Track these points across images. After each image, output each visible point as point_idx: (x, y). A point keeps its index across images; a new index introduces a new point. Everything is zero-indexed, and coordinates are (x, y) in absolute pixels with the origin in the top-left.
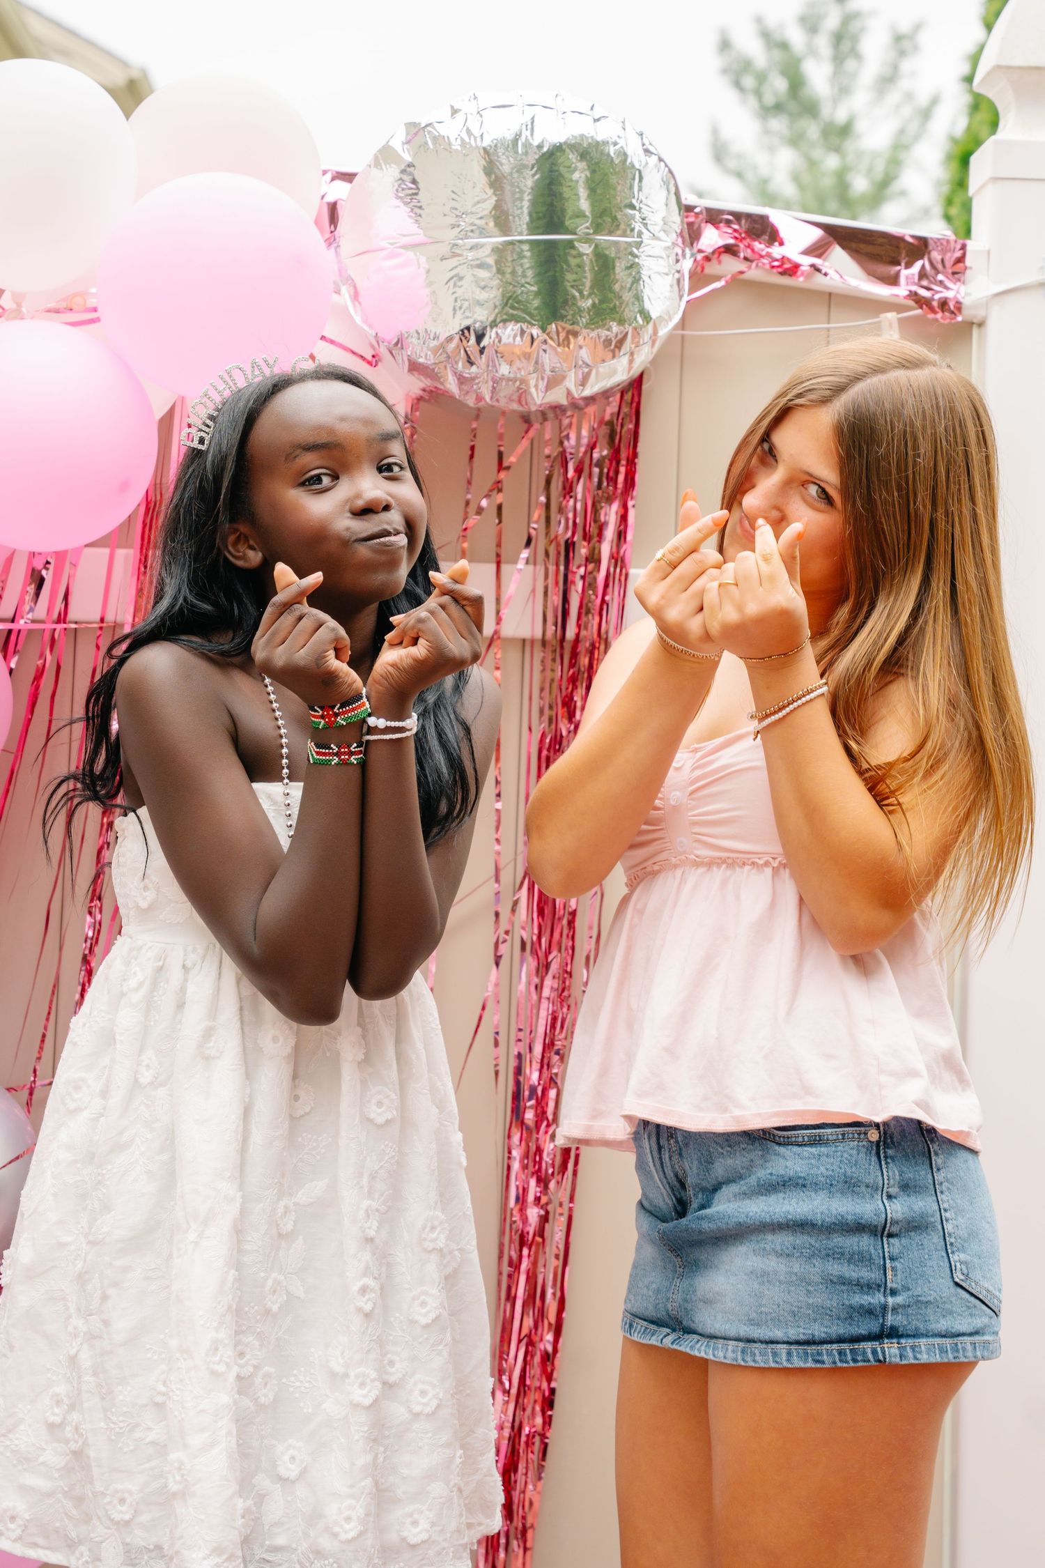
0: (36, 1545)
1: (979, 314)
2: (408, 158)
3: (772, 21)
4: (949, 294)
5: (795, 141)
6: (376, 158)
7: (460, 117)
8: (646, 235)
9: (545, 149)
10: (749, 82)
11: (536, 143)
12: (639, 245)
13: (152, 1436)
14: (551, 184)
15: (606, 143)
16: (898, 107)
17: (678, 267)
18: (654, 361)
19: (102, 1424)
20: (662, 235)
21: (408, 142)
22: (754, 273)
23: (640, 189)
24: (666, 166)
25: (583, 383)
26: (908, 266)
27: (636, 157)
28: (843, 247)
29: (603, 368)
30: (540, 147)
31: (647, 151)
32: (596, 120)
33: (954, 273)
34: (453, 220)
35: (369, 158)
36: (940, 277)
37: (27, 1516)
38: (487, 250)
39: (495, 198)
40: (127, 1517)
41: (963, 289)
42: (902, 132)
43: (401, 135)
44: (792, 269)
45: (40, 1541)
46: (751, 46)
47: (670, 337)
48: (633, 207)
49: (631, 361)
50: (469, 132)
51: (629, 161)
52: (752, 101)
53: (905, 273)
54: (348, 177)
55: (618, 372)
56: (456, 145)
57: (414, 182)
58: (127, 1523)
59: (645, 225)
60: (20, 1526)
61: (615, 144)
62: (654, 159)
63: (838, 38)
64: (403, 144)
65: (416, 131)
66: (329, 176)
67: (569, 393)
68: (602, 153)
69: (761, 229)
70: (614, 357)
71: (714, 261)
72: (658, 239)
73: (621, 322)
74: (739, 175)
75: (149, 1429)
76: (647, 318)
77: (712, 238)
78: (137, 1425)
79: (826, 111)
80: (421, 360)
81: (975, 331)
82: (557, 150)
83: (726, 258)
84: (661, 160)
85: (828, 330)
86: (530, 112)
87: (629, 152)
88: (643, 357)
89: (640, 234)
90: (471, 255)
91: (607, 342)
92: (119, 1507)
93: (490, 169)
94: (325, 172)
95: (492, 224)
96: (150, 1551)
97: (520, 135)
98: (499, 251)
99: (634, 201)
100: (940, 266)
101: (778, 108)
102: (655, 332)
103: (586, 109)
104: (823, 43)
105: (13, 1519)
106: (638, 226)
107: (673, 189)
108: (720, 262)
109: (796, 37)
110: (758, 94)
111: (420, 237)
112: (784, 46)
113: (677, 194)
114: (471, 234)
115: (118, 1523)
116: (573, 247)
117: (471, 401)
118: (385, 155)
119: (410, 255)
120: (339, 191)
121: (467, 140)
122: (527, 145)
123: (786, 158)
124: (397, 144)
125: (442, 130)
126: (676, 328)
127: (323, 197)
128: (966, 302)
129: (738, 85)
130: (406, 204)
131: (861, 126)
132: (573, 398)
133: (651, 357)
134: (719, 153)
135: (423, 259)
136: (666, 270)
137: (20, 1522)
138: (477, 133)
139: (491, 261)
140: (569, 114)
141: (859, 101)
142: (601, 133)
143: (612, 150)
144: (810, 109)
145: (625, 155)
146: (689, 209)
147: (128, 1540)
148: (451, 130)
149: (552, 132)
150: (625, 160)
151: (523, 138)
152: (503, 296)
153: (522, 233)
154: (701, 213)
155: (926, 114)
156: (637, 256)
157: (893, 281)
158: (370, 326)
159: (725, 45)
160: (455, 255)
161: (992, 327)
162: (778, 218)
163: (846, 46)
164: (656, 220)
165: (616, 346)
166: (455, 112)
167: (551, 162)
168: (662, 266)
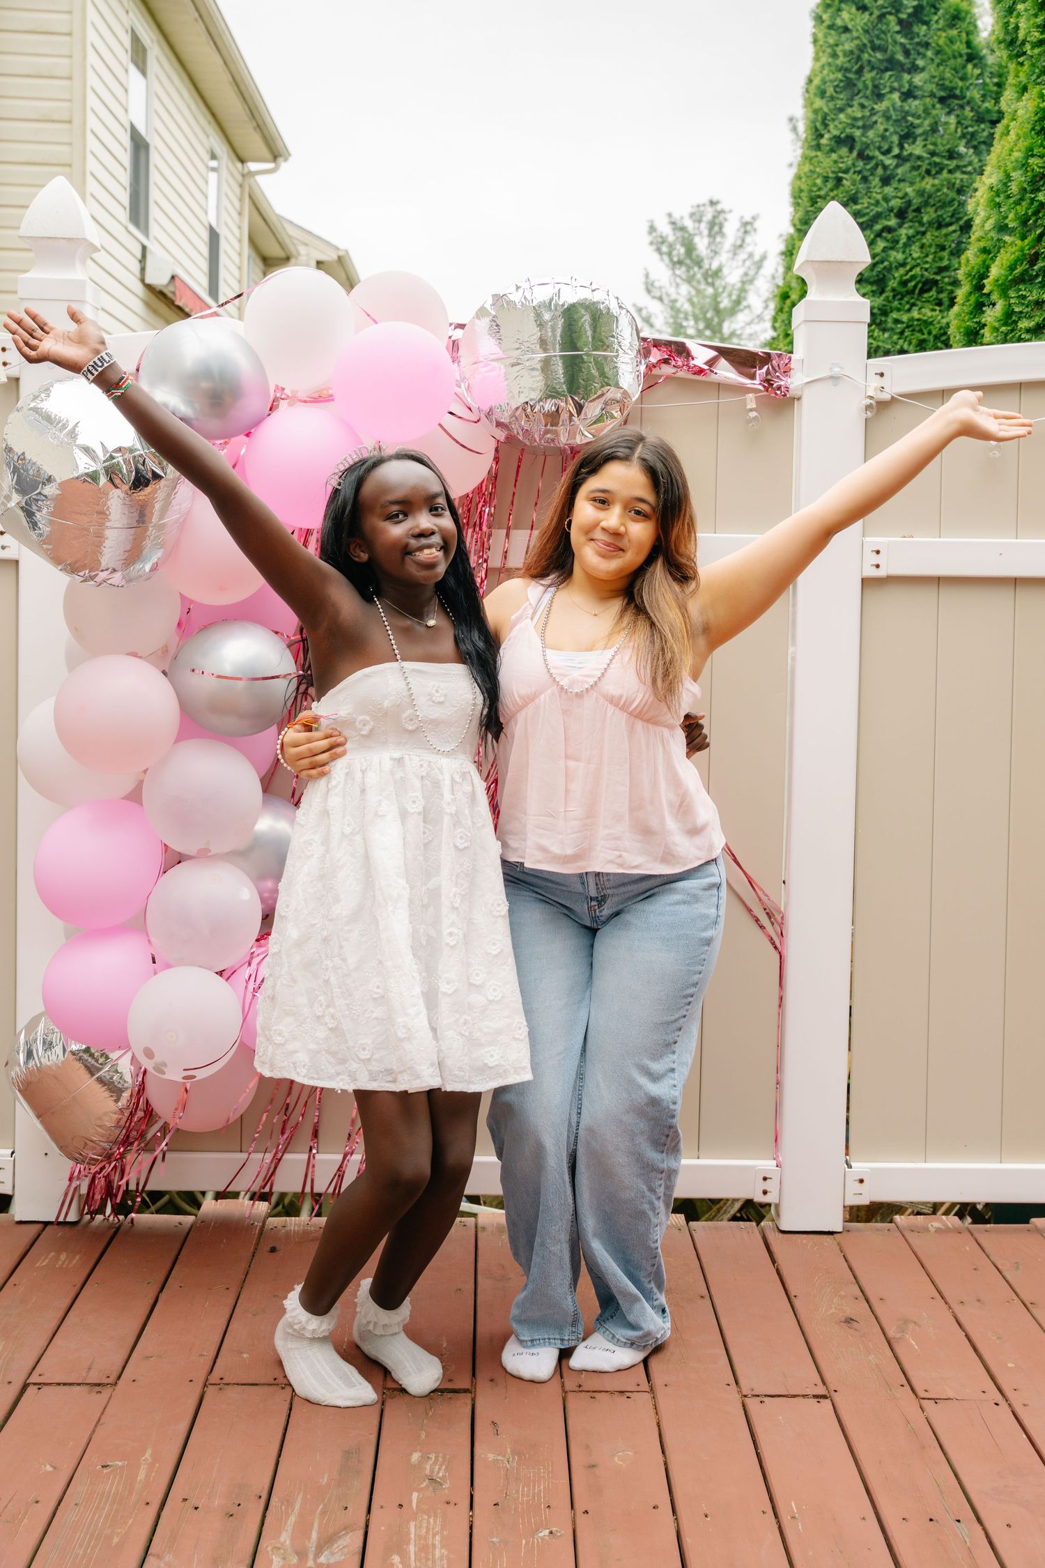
1: (798, 393)
2: (493, 313)
3: (676, 216)
4: (782, 383)
5: (689, 280)
6: (477, 313)
7: (521, 291)
8: (621, 351)
9: (566, 307)
10: (664, 249)
11: (561, 303)
12: (617, 357)
13: (374, 1015)
14: (570, 325)
15: (598, 303)
16: (744, 261)
17: (639, 369)
20: (629, 351)
21: (494, 305)
22: (680, 374)
23: (617, 327)
24: (630, 314)
26: (760, 369)
27: (614, 309)
28: (726, 358)
30: (563, 305)
31: (620, 307)
32: (593, 291)
33: (785, 372)
34: (517, 345)
35: (474, 316)
36: (777, 374)
37: (309, 1064)
38: (537, 361)
39: (539, 334)
40: (368, 1057)
41: (789, 380)
42: (746, 274)
43: (490, 301)
44: (699, 372)
46: (665, 229)
48: (613, 336)
50: (525, 298)
51: (611, 312)
52: (666, 258)
53: (758, 372)
54: (462, 326)
56: (519, 306)
57: (497, 325)
58: (369, 1060)
59: (620, 346)
61: (603, 303)
62: (624, 311)
63: (712, 224)
64: (491, 306)
65: (498, 299)
66: (453, 327)
68: (596, 308)
69: (681, 350)
71: (658, 368)
72: (627, 354)
74: (661, 299)
75: (372, 1012)
76: (623, 391)
77: (656, 355)
78: (366, 1010)
79: (706, 265)
80: (502, 420)
81: (796, 402)
82: (573, 306)
83: (664, 366)
84: (627, 311)
85: (719, 403)
86: (557, 287)
87: (611, 307)
89: (617, 351)
90: (528, 364)
92: (363, 1053)
93: (538, 316)
94: (451, 324)
95: (538, 347)
96: (382, 1072)
97: (553, 299)
98: (543, 361)
99: (614, 333)
100: (777, 368)
101: (680, 263)
103: (587, 284)
104: (704, 227)
106: (616, 347)
107: (634, 327)
108: (661, 369)
109: (689, 224)
110: (670, 254)
111: (501, 354)
112: (683, 229)
113: (637, 331)
114: (527, 353)
115: (363, 1060)
116: (583, 358)
118: (482, 312)
119: (495, 364)
120: (458, 334)
121: (525, 303)
122: (556, 305)
123: (685, 289)
124: (488, 306)
125: (512, 297)
126: (639, 397)
127: (450, 337)
128: (791, 387)
129: (659, 250)
130: (493, 338)
131: (725, 271)
133: (624, 418)
134: (649, 288)
135: (502, 366)
136: (632, 370)
138: (529, 298)
139: (538, 366)
140: (579, 287)
141: (724, 257)
142: (597, 297)
143: (602, 306)
144: (699, 263)
145: (609, 309)
146: (644, 339)
148: (516, 297)
149: (570, 297)
150: (609, 312)
151: (554, 301)
152: (545, 384)
153: (556, 352)
154: (650, 342)
155: (759, 265)
156: (616, 363)
157: (753, 377)
158: (475, 403)
159: (652, 229)
160: (519, 364)
161: (805, 400)
162: (688, 343)
163: (716, 229)
164: (626, 343)
166: (518, 288)
167: (570, 313)
168: (629, 368)
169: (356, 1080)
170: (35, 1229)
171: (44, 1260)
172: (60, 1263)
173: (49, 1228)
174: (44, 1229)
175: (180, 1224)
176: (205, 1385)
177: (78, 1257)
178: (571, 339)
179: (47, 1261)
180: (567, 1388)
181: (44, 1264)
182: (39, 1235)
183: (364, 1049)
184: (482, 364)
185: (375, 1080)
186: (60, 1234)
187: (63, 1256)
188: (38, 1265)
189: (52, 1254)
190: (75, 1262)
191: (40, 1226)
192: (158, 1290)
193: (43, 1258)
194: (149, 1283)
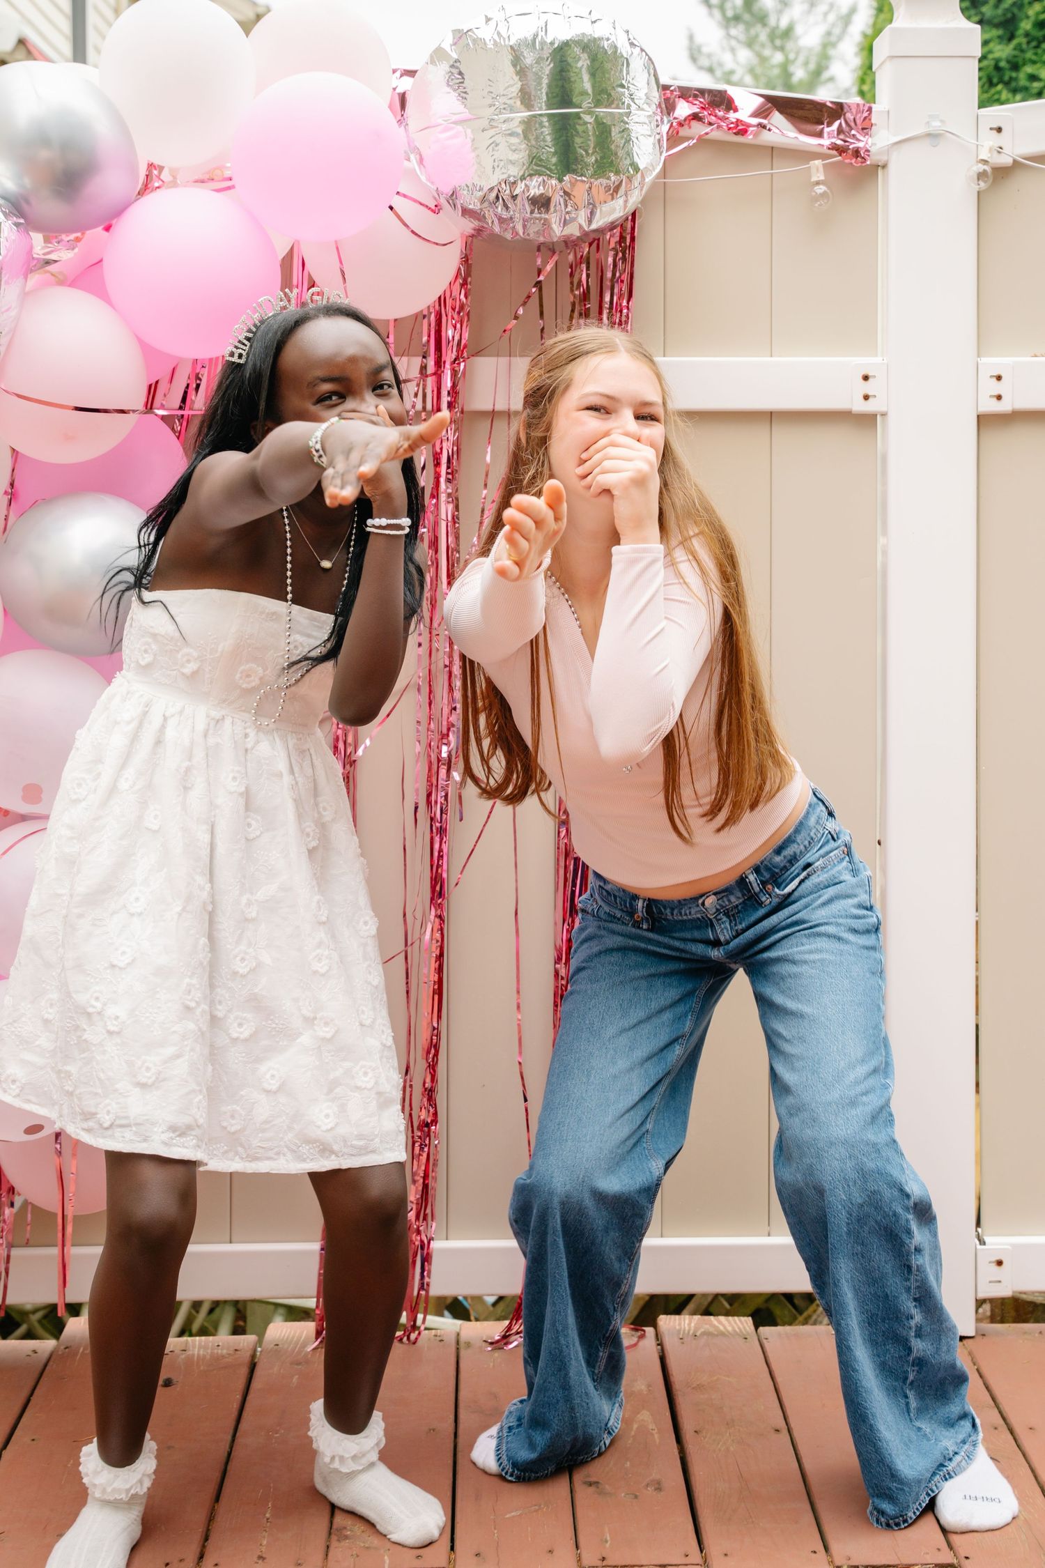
0: (29, 1101)
1: (882, 159)
2: (454, 55)
4: (860, 144)
6: (430, 56)
7: (493, 24)
8: (633, 106)
9: (556, 45)
11: (549, 40)
12: (628, 115)
14: (562, 71)
15: (600, 39)
17: (658, 130)
18: (642, 202)
20: (645, 106)
21: (455, 44)
22: (716, 134)
23: (628, 73)
24: (647, 54)
25: (590, 222)
26: (829, 125)
27: (624, 48)
28: (781, 112)
29: (605, 208)
30: (552, 43)
31: (632, 44)
32: (593, 22)
33: (863, 129)
34: (489, 101)
36: (853, 132)
38: (516, 123)
39: (519, 84)
41: (870, 140)
43: (449, 39)
44: (741, 129)
45: (33, 1099)
47: (654, 185)
48: (622, 86)
49: (626, 202)
50: (498, 33)
51: (619, 51)
53: (827, 129)
54: (412, 73)
55: (613, 211)
56: (490, 45)
57: (460, 73)
59: (632, 99)
60: (18, 1087)
61: (608, 40)
62: (638, 49)
64: (451, 45)
65: (460, 36)
66: (398, 74)
67: (581, 226)
68: (599, 46)
69: (720, 101)
70: (613, 199)
71: (686, 127)
72: (643, 110)
73: (617, 173)
76: (637, 169)
77: (684, 109)
80: (470, 206)
81: (880, 171)
82: (566, 45)
83: (694, 124)
84: (642, 50)
85: (772, 174)
86: (544, 18)
87: (619, 45)
88: (635, 198)
89: (628, 106)
90: (504, 126)
91: (608, 188)
93: (516, 62)
94: (395, 71)
95: (518, 101)
97: (537, 35)
98: (525, 123)
99: (624, 82)
100: (853, 124)
102: (643, 177)
103: (586, 14)
105: (14, 1081)
106: (627, 100)
107: (652, 73)
108: (690, 127)
111: (466, 115)
113: (656, 76)
114: (502, 111)
116: (580, 118)
117: (508, 236)
118: (439, 54)
119: (458, 128)
120: (406, 84)
121: (498, 41)
122: (542, 43)
124: (446, 46)
125: (480, 34)
126: (658, 177)
127: (395, 89)
128: (873, 150)
130: (454, 90)
132: (584, 230)
133: (641, 198)
135: (469, 131)
136: (649, 133)
137: (18, 1084)
138: (504, 34)
139: (519, 130)
140: (573, 17)
142: (599, 32)
143: (606, 45)
145: (616, 47)
146: (666, 87)
148: (486, 33)
149: (561, 32)
150: (616, 52)
151: (539, 37)
152: (529, 155)
153: (541, 109)
154: (675, 90)
156: (627, 123)
157: (819, 136)
158: (431, 181)
160: (492, 127)
161: (892, 168)
162: (732, 91)
164: (640, 95)
165: (614, 191)
166: (488, 19)
167: (561, 55)
168: (646, 129)
178: (561, 91)
184: (439, 128)
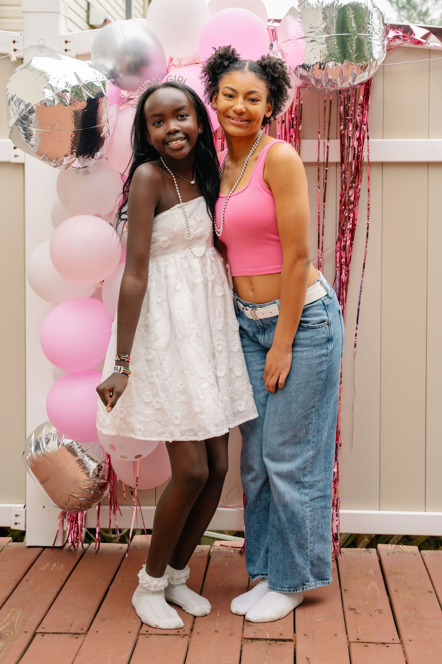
2: (298, 11)
6: (289, 11)
8: (373, 33)
9: (342, 6)
11: (339, 5)
12: (371, 36)
13: (181, 400)
14: (343, 17)
15: (361, 4)
17: (383, 43)
18: (375, 74)
19: (166, 400)
20: (379, 33)
21: (299, 6)
22: (406, 44)
23: (372, 18)
24: (380, 11)
25: (354, 81)
27: (371, 8)
28: (434, 34)
29: (360, 76)
30: (341, 5)
31: (374, 7)
34: (314, 30)
35: (286, 11)
38: (324, 39)
39: (325, 23)
40: (179, 423)
44: (419, 42)
47: (381, 66)
48: (369, 24)
49: (369, 73)
50: (318, 2)
51: (368, 10)
54: (278, 21)
55: (364, 77)
56: (314, 7)
58: (180, 425)
59: (373, 30)
61: (364, 4)
62: (376, 9)
64: (298, 6)
65: (302, 2)
66: (272, 21)
67: (350, 84)
68: (360, 7)
69: (407, 30)
70: (364, 72)
71: (393, 41)
72: (377, 34)
73: (366, 61)
75: (180, 398)
76: (374, 60)
77: (392, 34)
82: (346, 6)
83: (396, 40)
84: (378, 9)
85: (430, 61)
87: (369, 7)
88: (373, 71)
89: (371, 33)
90: (319, 41)
91: (362, 67)
92: (176, 421)
94: (270, 20)
95: (325, 31)
96: (188, 431)
97: (334, 2)
98: (327, 39)
99: (370, 22)
102: (377, 63)
106: (371, 30)
107: (381, 18)
111: (304, 35)
113: (383, 20)
114: (319, 34)
115: (177, 425)
116: (351, 37)
117: (319, 87)
118: (292, 10)
119: (300, 41)
120: (275, 25)
121: (318, 4)
122: (336, 6)
124: (295, 7)
126: (382, 63)
132: (351, 85)
133: (375, 72)
135: (305, 42)
136: (380, 44)
139: (325, 42)
143: (363, 6)
145: (367, 8)
146: (386, 25)
147: (181, 429)
150: (367, 9)
152: (329, 53)
153: (334, 33)
154: (389, 26)
156: (371, 40)
162: (413, 27)
164: (377, 28)
165: (364, 68)
167: (343, 10)
168: (378, 43)
169: (174, 436)
170: (38, 550)
171: (43, 567)
172: (53, 568)
173: (46, 550)
174: (43, 551)
175: (121, 548)
176: (138, 635)
177: (63, 566)
178: (342, 26)
179: (45, 567)
180: (351, 639)
181: (44, 569)
182: (40, 554)
183: (177, 419)
184: (292, 41)
185: (184, 435)
186: (52, 553)
187: (54, 565)
188: (40, 570)
189: (48, 564)
190: (61, 568)
191: (40, 549)
192: (109, 583)
193: (43, 566)
194: (104, 580)
